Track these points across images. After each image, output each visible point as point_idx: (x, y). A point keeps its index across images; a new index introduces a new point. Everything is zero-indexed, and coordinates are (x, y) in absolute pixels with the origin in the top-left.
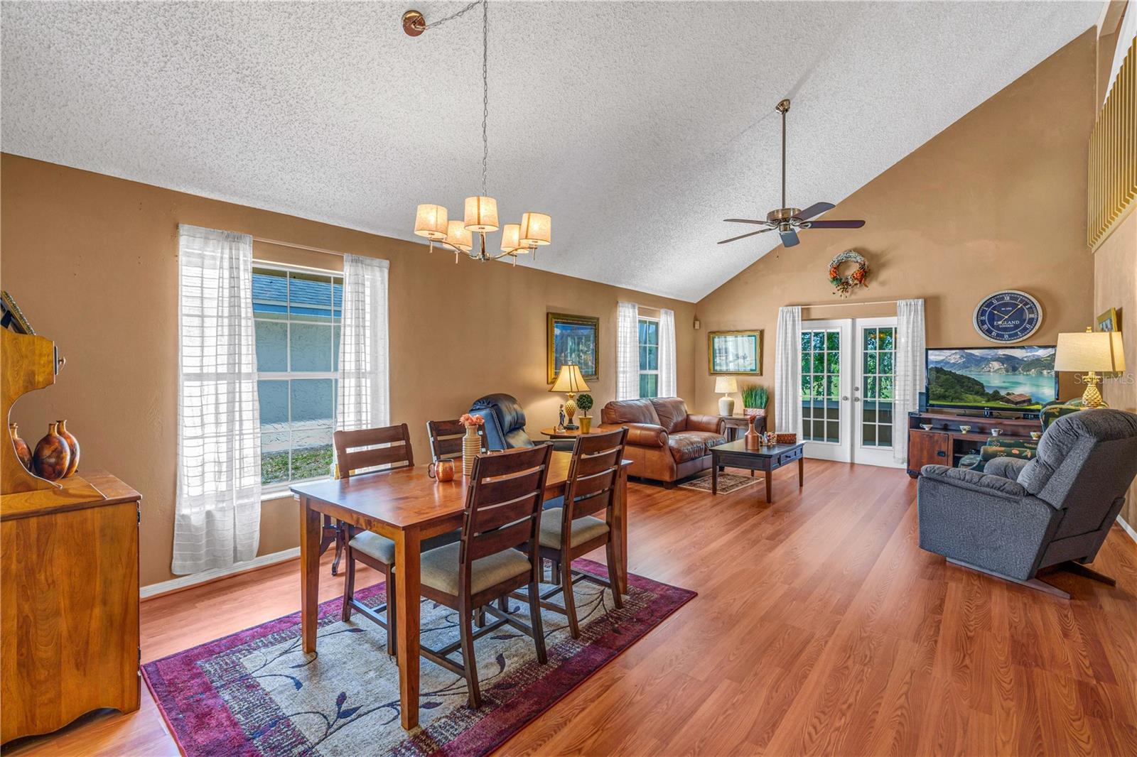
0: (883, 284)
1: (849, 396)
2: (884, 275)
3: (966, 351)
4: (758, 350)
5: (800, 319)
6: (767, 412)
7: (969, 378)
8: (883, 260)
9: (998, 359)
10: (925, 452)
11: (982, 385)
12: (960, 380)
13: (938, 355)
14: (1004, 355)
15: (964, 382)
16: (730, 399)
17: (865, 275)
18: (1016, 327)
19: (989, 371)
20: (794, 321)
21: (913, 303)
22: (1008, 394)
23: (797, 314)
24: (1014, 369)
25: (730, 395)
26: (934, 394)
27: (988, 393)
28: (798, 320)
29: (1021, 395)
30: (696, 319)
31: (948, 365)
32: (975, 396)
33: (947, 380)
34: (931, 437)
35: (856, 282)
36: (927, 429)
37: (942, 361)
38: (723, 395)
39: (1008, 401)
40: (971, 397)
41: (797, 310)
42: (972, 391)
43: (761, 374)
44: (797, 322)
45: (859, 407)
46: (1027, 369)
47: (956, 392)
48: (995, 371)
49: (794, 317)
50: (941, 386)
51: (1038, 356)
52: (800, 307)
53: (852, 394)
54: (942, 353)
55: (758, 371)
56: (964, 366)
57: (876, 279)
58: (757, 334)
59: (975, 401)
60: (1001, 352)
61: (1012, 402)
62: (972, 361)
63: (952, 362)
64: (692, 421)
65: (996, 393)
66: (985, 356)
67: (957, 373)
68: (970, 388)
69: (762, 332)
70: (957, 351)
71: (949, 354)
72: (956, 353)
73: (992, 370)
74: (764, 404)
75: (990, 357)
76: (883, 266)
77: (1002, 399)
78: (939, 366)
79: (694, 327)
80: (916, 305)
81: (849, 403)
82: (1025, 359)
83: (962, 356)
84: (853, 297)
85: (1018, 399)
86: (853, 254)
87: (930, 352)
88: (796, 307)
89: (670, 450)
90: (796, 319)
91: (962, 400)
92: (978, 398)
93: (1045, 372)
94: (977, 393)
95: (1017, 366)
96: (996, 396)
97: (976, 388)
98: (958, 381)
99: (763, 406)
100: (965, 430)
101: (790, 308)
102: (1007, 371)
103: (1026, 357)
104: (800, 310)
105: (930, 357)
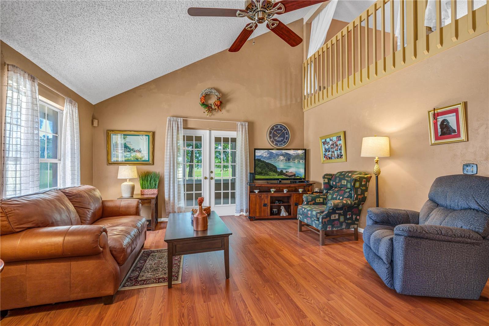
0: (228, 111)
1: (208, 176)
2: (229, 106)
3: (270, 151)
4: (151, 146)
5: (182, 126)
6: (159, 191)
7: (271, 164)
8: (229, 97)
9: (282, 155)
10: (258, 205)
11: (275, 167)
12: (268, 165)
13: (259, 153)
14: (285, 153)
15: (269, 166)
16: (131, 183)
17: (221, 104)
18: (282, 140)
19: (279, 161)
20: (178, 128)
21: (244, 124)
22: (287, 172)
23: (180, 123)
24: (289, 160)
25: (131, 180)
26: (257, 172)
27: (278, 171)
28: (181, 128)
29: (291, 172)
30: (93, 118)
31: (262, 158)
32: (273, 173)
33: (262, 165)
34: (260, 197)
35: (216, 107)
36: (257, 192)
37: (260, 156)
38: (125, 180)
39: (286, 175)
40: (272, 173)
41: (180, 120)
42: (272, 170)
43: (153, 164)
44: (180, 129)
45: (213, 182)
46: (293, 160)
47: (266, 171)
48: (281, 161)
49: (178, 125)
50: (260, 168)
51: (298, 153)
52: (182, 119)
53: (210, 175)
54: (260, 152)
55: (151, 162)
56: (269, 158)
57: (225, 108)
58: (151, 134)
59: (273, 175)
60: (284, 151)
61: (288, 176)
62: (271, 156)
63: (264, 156)
64: (108, 207)
65: (282, 171)
66: (277, 153)
67: (266, 161)
68: (272, 168)
69: (154, 134)
70: (266, 151)
71: (263, 152)
72: (266, 152)
73: (280, 160)
74: (157, 185)
75: (279, 154)
76: (228, 101)
77: (284, 174)
78: (259, 158)
79: (92, 124)
80: (245, 125)
81: (208, 181)
82: (293, 155)
83: (268, 153)
84: (212, 117)
85: (290, 174)
86: (213, 91)
87: (256, 151)
88: (180, 118)
89: (111, 251)
90: (179, 126)
91: (268, 175)
92: (274, 174)
93: (301, 161)
94: (274, 172)
95: (290, 158)
96: (281, 173)
97: (274, 169)
98: (267, 165)
99: (157, 187)
100: (273, 191)
101: (175, 118)
102: (286, 161)
103: (293, 154)
104: (182, 121)
105: (256, 154)
